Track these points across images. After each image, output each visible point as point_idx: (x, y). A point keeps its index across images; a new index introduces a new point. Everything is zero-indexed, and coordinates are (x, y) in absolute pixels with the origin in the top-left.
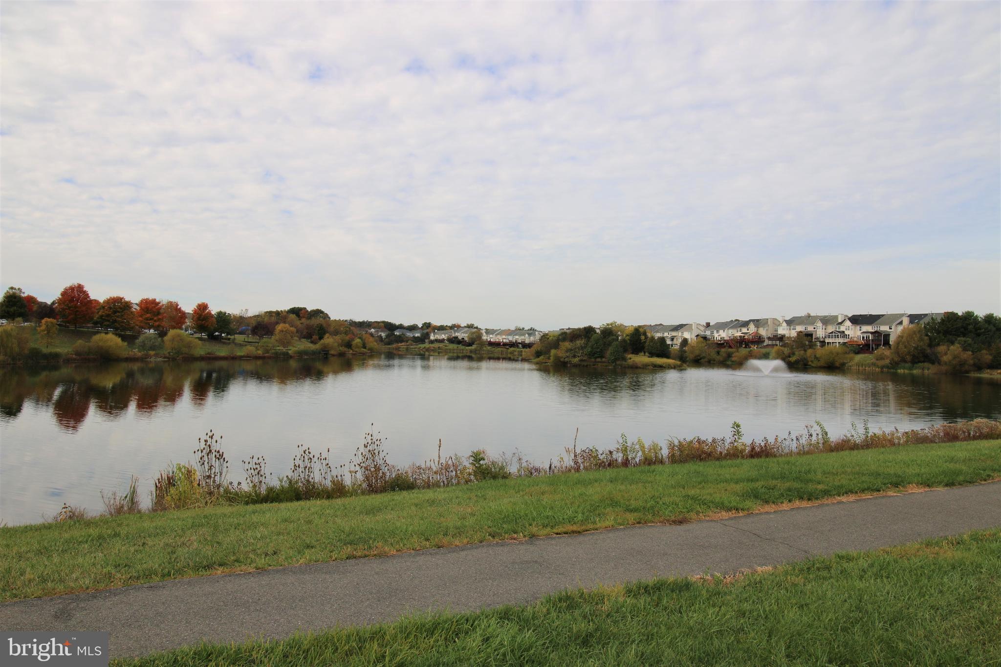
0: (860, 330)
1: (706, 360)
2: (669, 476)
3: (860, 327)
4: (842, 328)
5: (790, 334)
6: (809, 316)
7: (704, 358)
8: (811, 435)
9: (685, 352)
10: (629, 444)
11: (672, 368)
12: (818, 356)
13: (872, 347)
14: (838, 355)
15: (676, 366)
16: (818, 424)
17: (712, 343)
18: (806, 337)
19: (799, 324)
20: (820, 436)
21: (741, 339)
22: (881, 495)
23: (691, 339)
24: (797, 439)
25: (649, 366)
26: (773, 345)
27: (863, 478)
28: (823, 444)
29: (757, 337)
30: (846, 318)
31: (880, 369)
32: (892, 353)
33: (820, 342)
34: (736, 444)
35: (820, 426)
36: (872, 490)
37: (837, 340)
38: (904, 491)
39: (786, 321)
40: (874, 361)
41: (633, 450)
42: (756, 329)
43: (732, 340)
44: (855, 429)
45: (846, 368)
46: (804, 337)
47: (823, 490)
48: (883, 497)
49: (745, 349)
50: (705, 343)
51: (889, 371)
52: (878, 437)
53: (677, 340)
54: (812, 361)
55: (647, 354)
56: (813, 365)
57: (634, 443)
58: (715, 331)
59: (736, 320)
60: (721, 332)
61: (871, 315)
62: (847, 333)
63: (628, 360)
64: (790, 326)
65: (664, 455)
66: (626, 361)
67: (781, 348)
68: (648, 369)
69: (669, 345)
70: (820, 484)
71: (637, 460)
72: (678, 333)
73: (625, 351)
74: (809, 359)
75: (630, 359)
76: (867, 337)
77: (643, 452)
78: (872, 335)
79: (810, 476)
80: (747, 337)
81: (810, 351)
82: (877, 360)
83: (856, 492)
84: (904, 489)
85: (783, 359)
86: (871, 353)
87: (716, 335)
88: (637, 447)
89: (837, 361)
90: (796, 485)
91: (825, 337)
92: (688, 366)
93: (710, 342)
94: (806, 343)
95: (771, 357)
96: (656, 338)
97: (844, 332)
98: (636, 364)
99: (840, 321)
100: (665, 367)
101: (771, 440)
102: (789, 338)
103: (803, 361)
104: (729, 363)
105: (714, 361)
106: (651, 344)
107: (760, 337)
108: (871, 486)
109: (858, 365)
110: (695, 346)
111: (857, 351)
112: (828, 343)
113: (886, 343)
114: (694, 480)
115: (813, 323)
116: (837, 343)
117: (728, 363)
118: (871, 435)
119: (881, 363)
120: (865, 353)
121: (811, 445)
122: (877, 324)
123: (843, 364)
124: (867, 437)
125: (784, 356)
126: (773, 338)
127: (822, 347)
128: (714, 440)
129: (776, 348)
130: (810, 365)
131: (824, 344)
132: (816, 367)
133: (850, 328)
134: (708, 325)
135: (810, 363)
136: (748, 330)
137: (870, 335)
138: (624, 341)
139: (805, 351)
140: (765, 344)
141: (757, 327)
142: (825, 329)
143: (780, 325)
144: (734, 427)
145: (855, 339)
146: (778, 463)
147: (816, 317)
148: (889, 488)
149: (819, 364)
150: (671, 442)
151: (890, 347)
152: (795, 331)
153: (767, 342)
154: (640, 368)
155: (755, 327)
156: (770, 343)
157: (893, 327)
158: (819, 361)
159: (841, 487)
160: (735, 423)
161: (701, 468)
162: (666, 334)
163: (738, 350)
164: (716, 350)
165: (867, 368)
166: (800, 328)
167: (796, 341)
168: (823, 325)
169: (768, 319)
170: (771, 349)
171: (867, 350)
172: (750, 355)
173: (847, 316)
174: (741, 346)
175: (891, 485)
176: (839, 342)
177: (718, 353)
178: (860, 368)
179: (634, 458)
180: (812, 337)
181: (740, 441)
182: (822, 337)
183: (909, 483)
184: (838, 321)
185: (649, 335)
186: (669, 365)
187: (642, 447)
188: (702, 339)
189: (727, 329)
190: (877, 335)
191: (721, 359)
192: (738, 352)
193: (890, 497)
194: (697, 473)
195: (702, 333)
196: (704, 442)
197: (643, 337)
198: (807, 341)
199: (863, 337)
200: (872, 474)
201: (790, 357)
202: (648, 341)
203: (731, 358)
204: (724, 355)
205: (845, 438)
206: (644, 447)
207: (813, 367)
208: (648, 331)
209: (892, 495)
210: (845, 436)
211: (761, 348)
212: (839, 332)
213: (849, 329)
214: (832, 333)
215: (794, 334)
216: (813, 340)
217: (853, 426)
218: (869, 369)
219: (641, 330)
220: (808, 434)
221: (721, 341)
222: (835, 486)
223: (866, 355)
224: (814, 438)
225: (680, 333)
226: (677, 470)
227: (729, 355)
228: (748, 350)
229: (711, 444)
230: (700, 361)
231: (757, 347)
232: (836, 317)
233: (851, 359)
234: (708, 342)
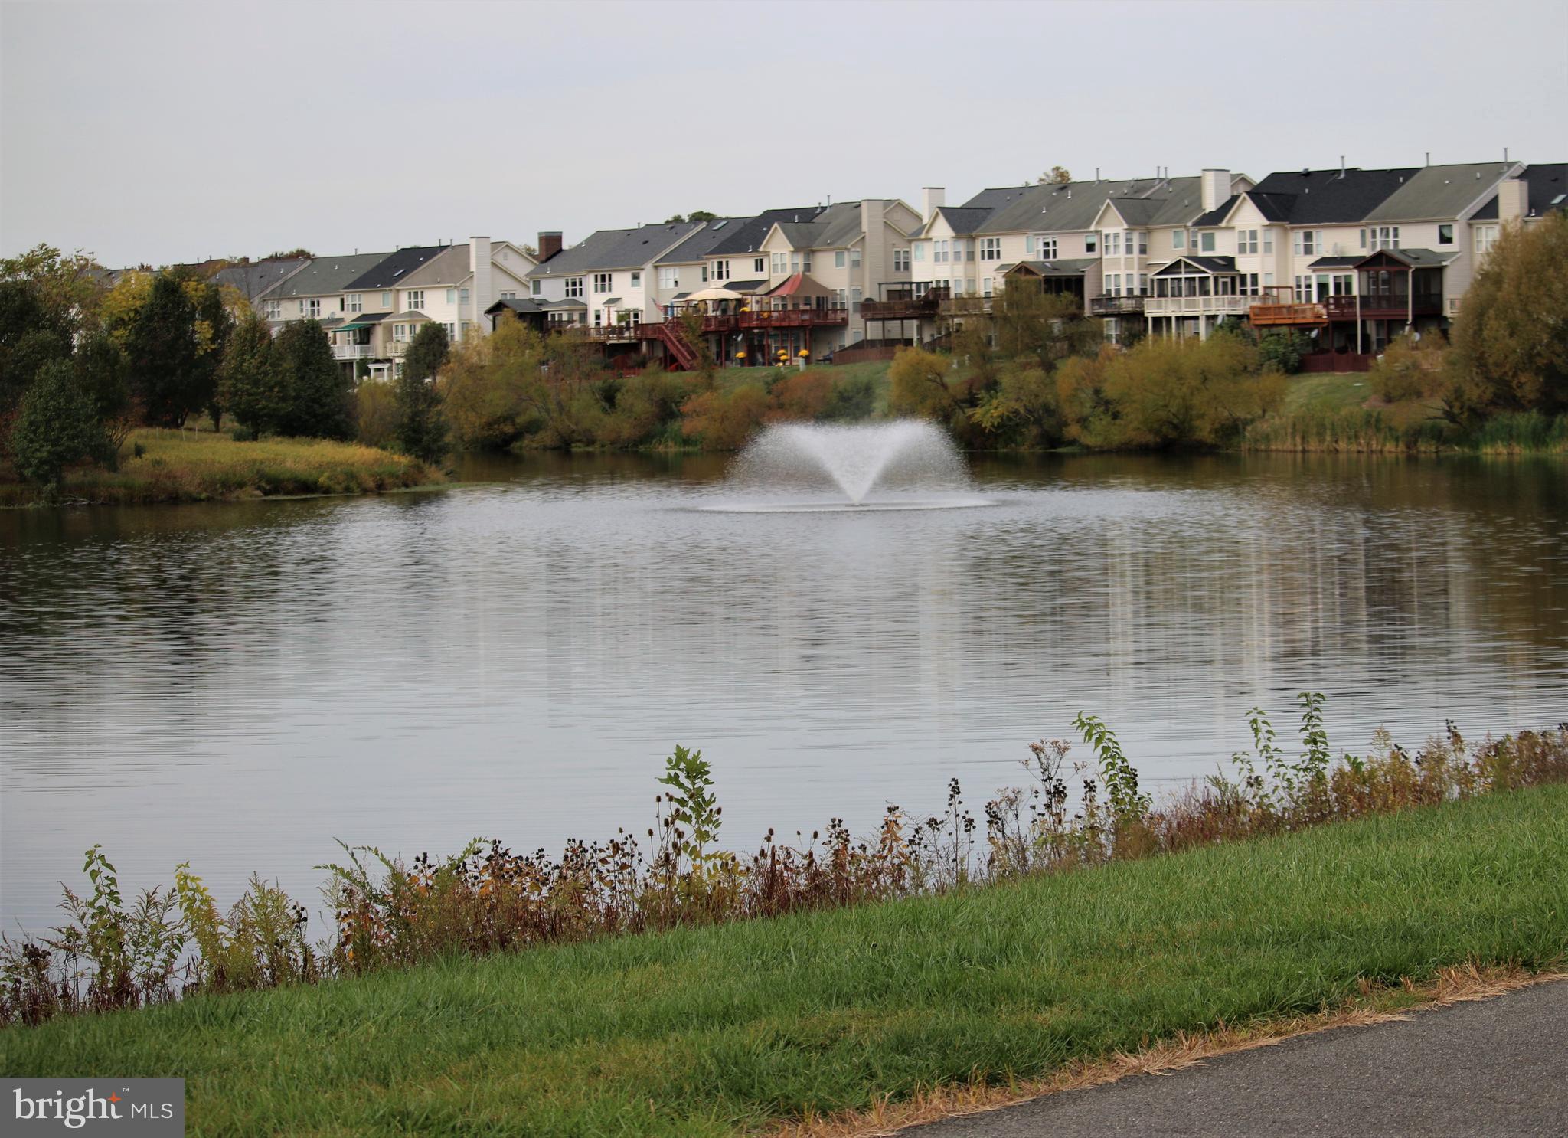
0: (1308, 250)
1: (546, 437)
2: (315, 1031)
3: (1308, 236)
4: (1224, 244)
5: (971, 281)
6: (1062, 183)
7: (534, 427)
8: (1058, 793)
9: (432, 399)
10: (129, 906)
11: (365, 492)
12: (1110, 391)
13: (1366, 337)
14: (1205, 380)
15: (388, 481)
16: (1089, 734)
17: (575, 347)
18: (1052, 296)
19: (1016, 227)
20: (1103, 795)
21: (723, 321)
22: (1322, 1029)
23: (465, 325)
24: (994, 818)
25: (241, 485)
26: (889, 344)
27: (1249, 960)
28: (1117, 832)
29: (807, 301)
30: (1242, 189)
31: (1402, 447)
32: (1452, 363)
33: (1122, 317)
34: (685, 864)
35: (1099, 740)
36: (1281, 1009)
37: (1201, 307)
38: (1422, 1000)
39: (949, 213)
40: (1374, 404)
41: (153, 935)
42: (800, 259)
43: (677, 324)
44: (1266, 748)
45: (1244, 446)
46: (1043, 295)
47: (1062, 1029)
48: (1331, 1035)
49: (748, 370)
50: (540, 349)
51: (1447, 451)
52: (1368, 779)
53: (389, 337)
54: (1083, 421)
55: (228, 421)
56: (1090, 440)
57: (158, 898)
58: (589, 282)
59: (698, 217)
60: (621, 282)
61: (1355, 170)
62: (1245, 265)
63: (125, 457)
64: (973, 239)
65: (318, 953)
66: (114, 469)
67: (930, 357)
68: (240, 503)
69: (347, 365)
70: (1050, 1003)
71: (177, 983)
72: (391, 297)
73: (111, 408)
74: (1070, 412)
75: (139, 451)
76: (1337, 286)
77: (209, 941)
78: (1364, 275)
79: (1005, 972)
80: (755, 308)
81: (1070, 369)
82: (1389, 400)
83: (1212, 1027)
84: (1422, 992)
85: (943, 416)
86: (1360, 365)
87: (594, 300)
88: (175, 915)
89: (1201, 416)
90: (942, 1018)
91: (1144, 291)
92: (454, 476)
93: (564, 340)
94: (1051, 326)
95: (879, 406)
96: (275, 332)
97: (1229, 262)
98: (171, 476)
99: (1210, 205)
100: (327, 491)
101: (865, 832)
102: (970, 302)
103: (1038, 421)
104: (669, 449)
105: (591, 442)
106: (250, 364)
107: (820, 301)
108: (1279, 990)
109: (1302, 428)
110: (487, 361)
111: (1294, 357)
112: (1157, 321)
113: (1429, 312)
114: (442, 1037)
115: (1080, 222)
116: (1202, 322)
117: (661, 449)
118: (1342, 774)
119: (1407, 414)
120: (1330, 367)
121: (1058, 839)
122: (1384, 220)
123: (1232, 430)
124: (1320, 778)
125: (946, 402)
126: (886, 306)
127: (1130, 345)
128: (576, 853)
129: (903, 358)
130: (1073, 442)
131: (1137, 327)
132: (1102, 452)
133: (1260, 242)
134: (551, 245)
135: (1073, 431)
136: (759, 266)
137: (1355, 275)
138: (100, 352)
139: (1049, 367)
140: (849, 339)
141: (806, 247)
142: (1143, 250)
143: (919, 234)
144: (674, 780)
145: (1287, 298)
146: (864, 925)
147: (1097, 189)
148: (1358, 993)
149: (1118, 434)
150: (348, 875)
151: (1445, 333)
152: (996, 263)
153: (858, 330)
154: (195, 501)
155: (797, 250)
156: (874, 331)
157: (1456, 233)
158: (1116, 416)
159: (1144, 1008)
160: (681, 754)
161: (481, 982)
162: (329, 308)
163: (711, 377)
164: (599, 383)
165: (1342, 445)
166: (1019, 250)
167: (1005, 318)
168: (1129, 231)
169: (858, 206)
170: (879, 365)
171: (1342, 350)
172: (770, 399)
173: (1244, 180)
174: (724, 356)
175: (1366, 975)
176: (1209, 317)
177: (609, 397)
178: (1313, 445)
179: (161, 979)
180: (1082, 298)
181: (708, 848)
182: (1130, 291)
183: (1447, 962)
184: (1200, 207)
185: (236, 314)
186: (351, 476)
187: (202, 915)
188: (521, 325)
189: (649, 266)
190: (1383, 273)
191: (627, 430)
192: (710, 387)
193: (1357, 1031)
194: (460, 1005)
195: (523, 294)
196: (522, 866)
197: (202, 330)
198: (1055, 316)
199: (1323, 287)
200: (1293, 937)
201: (973, 402)
202: (230, 351)
203: (674, 426)
204: (642, 407)
205: (1215, 791)
206: (210, 916)
207: (1089, 451)
208: (230, 292)
209: (1369, 1021)
210: (1216, 782)
211: (826, 359)
212: (1208, 262)
213: (1254, 249)
214: (1174, 267)
215: (989, 279)
216: (1087, 312)
217: (1256, 731)
218: (1354, 447)
219: (193, 289)
220: (1041, 787)
221: (620, 331)
222: (1120, 1007)
223: (1338, 377)
224: (1074, 804)
225: (404, 298)
226: (359, 1001)
227: (667, 409)
228: (762, 372)
229: (561, 876)
230: (515, 446)
231: (807, 359)
232: (1193, 185)
233: (1270, 403)
234: (553, 339)
